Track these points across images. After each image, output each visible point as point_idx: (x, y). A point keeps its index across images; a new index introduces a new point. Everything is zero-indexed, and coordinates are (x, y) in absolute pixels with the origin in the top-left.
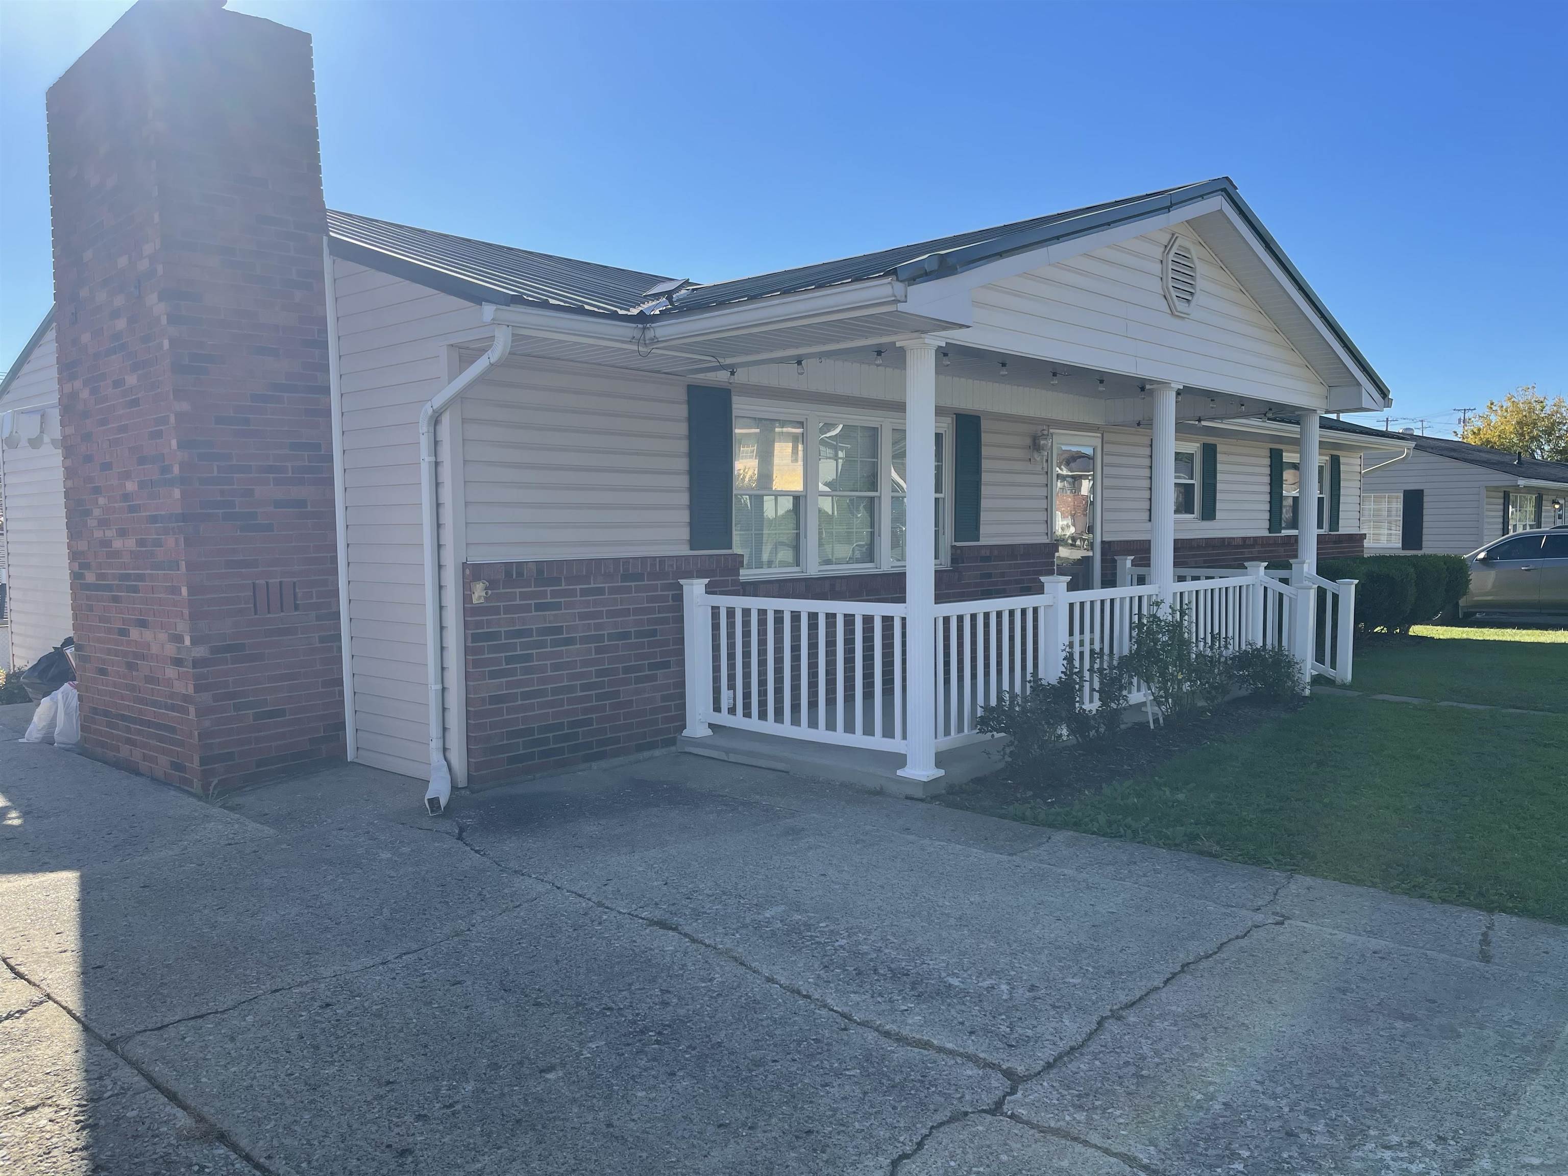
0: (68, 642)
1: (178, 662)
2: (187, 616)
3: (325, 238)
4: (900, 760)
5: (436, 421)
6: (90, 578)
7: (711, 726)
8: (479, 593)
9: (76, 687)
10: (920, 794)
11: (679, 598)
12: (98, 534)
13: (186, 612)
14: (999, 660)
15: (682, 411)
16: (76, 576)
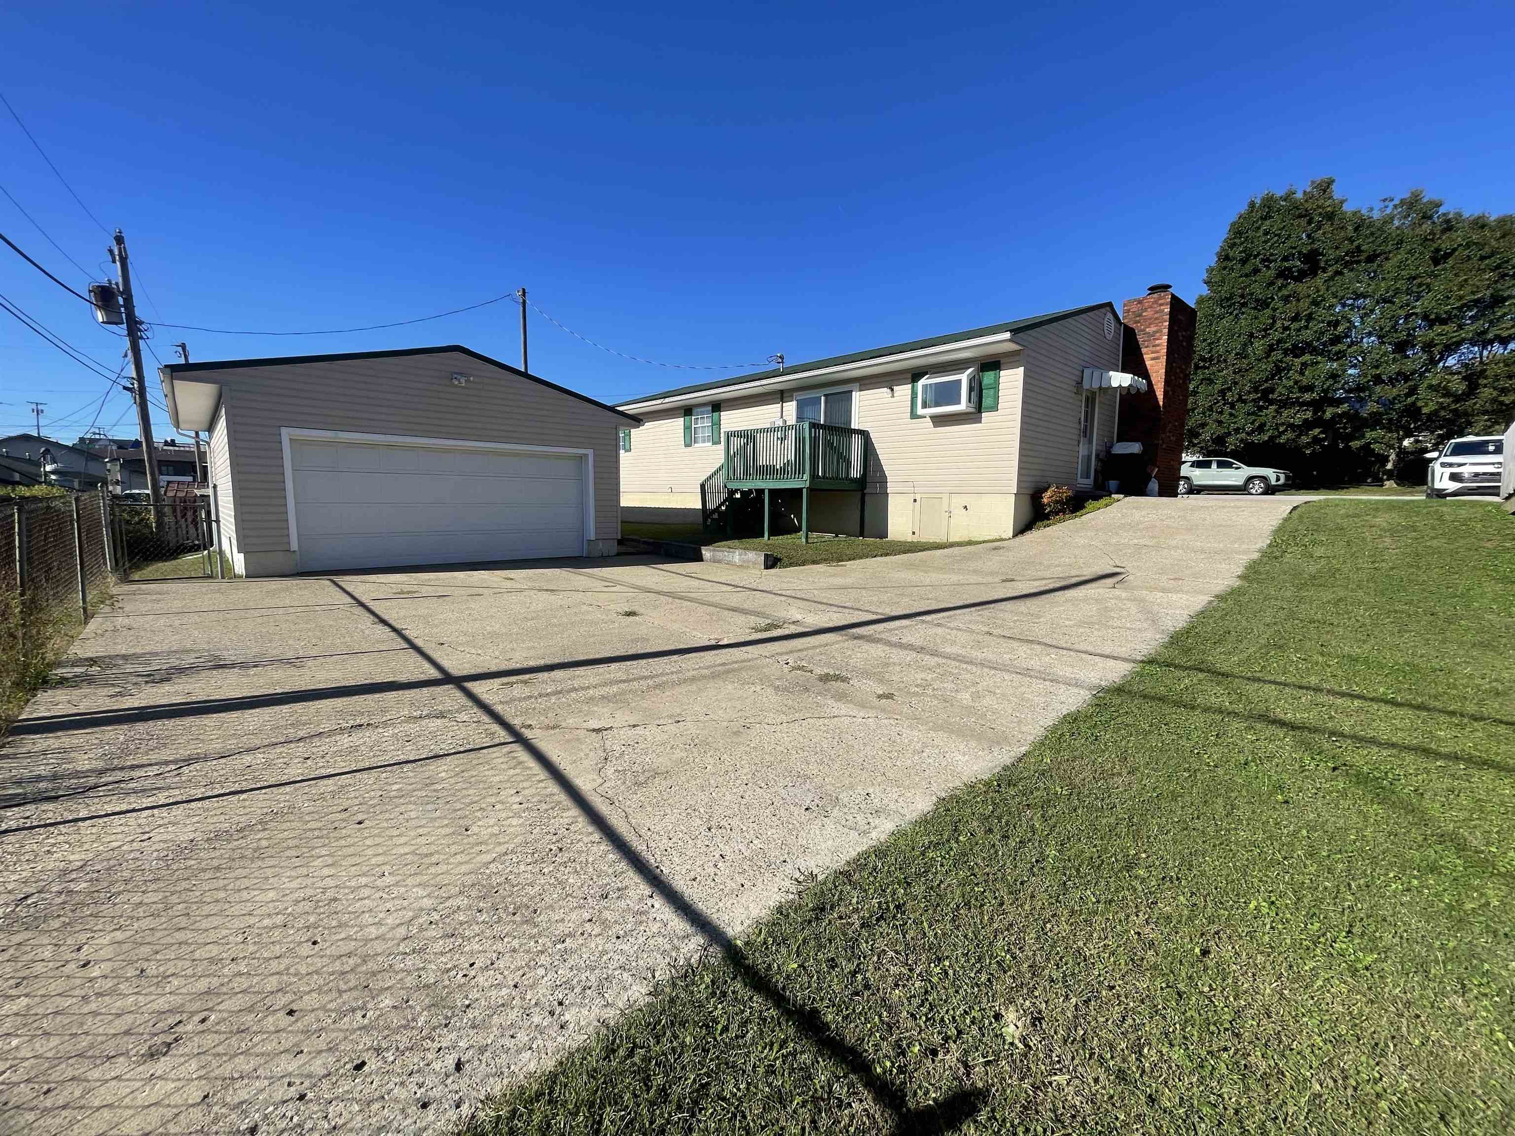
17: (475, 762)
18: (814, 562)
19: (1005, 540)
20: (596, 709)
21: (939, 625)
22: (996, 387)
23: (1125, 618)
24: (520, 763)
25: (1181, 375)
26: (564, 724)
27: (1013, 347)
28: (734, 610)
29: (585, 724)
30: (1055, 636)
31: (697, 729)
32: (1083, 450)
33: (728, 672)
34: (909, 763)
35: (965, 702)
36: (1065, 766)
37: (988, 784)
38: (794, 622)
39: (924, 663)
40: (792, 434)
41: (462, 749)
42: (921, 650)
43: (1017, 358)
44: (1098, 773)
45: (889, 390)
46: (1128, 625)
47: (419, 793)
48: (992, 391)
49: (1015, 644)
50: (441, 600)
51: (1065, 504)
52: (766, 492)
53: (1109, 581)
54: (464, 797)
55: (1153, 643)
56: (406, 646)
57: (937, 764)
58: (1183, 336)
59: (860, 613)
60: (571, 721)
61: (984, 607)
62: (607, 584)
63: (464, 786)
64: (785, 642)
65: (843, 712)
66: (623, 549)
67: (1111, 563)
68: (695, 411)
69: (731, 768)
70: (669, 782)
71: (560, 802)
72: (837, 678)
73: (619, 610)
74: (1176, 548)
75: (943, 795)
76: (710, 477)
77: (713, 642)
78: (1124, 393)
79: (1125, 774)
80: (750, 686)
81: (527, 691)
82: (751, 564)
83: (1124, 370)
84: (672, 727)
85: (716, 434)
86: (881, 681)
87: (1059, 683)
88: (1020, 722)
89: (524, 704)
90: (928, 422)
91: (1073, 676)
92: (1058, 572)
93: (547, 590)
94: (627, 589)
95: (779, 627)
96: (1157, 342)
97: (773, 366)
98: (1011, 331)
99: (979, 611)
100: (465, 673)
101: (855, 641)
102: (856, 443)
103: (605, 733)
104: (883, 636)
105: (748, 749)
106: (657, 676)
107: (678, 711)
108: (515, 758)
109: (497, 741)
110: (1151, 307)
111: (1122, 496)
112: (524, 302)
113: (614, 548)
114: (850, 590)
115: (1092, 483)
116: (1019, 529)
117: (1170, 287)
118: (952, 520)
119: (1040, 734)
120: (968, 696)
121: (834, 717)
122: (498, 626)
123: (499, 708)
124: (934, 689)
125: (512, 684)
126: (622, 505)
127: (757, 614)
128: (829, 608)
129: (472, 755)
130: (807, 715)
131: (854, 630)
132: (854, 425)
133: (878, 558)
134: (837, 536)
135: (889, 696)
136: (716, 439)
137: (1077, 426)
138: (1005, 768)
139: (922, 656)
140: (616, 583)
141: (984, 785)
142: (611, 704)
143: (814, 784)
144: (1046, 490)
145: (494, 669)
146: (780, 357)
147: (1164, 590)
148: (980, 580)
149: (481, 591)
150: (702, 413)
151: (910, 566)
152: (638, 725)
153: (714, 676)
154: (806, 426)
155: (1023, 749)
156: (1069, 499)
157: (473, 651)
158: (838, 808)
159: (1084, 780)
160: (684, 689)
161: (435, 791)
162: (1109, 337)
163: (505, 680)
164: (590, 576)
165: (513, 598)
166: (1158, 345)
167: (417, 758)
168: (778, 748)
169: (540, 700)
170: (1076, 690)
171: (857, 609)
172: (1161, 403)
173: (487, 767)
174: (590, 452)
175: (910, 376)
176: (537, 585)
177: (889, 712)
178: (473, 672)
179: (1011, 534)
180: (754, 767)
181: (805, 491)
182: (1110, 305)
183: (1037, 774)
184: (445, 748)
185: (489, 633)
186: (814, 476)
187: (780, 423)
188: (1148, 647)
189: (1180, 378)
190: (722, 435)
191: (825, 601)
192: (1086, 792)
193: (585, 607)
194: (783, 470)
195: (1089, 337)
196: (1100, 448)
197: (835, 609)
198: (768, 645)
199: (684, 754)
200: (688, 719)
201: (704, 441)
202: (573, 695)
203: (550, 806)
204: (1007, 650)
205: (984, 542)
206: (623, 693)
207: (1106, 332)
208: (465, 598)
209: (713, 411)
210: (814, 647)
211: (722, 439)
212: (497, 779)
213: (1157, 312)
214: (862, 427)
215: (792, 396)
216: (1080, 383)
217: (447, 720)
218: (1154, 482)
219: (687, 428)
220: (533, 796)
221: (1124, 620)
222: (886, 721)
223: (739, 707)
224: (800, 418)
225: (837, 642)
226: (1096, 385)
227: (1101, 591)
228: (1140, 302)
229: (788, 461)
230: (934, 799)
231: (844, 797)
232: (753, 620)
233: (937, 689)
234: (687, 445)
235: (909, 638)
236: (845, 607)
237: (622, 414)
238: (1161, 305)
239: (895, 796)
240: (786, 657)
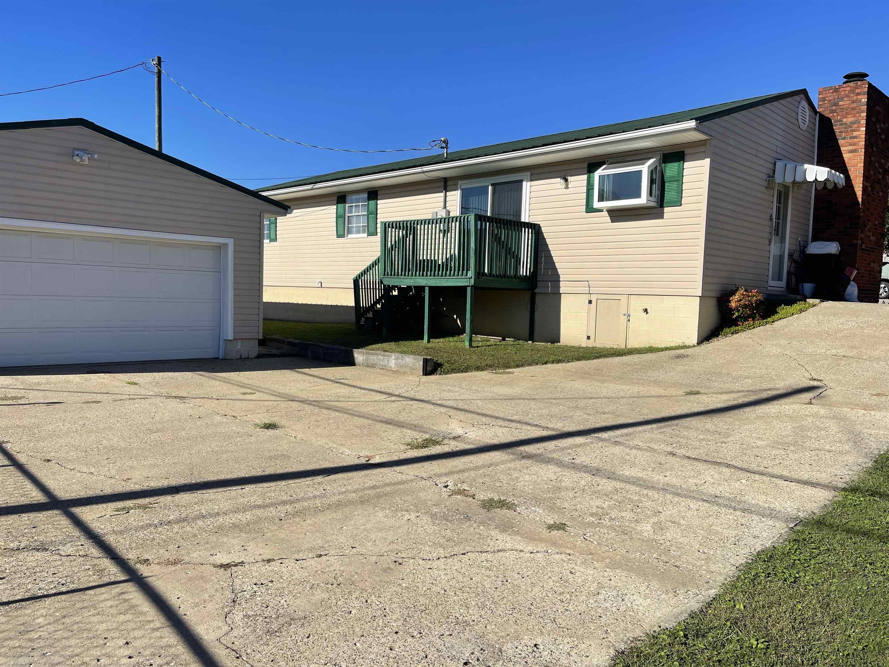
17: (78, 605)
18: (478, 368)
19: (689, 347)
20: (225, 539)
21: (617, 443)
22: (679, 179)
23: (823, 438)
24: (133, 607)
25: (881, 170)
26: (187, 559)
27: (698, 136)
28: (388, 422)
29: (212, 558)
30: (746, 458)
31: (341, 565)
32: (774, 249)
33: (378, 496)
34: (582, 607)
35: (646, 534)
36: (760, 613)
37: (673, 634)
38: (454, 438)
39: (600, 488)
40: (455, 227)
41: (64, 589)
42: (596, 472)
43: (703, 149)
44: (798, 621)
45: (562, 181)
46: (827, 447)
47: (11, 643)
48: (675, 185)
49: (700, 466)
50: (51, 407)
51: (754, 308)
52: (427, 290)
53: (807, 396)
54: (65, 648)
55: (855, 468)
56: (6, 462)
57: (614, 609)
58: (881, 128)
59: (529, 427)
60: (195, 555)
61: (667, 423)
62: (246, 390)
63: (65, 635)
64: (444, 461)
65: (509, 546)
66: (264, 350)
67: (807, 375)
68: (348, 198)
69: (379, 613)
70: (308, 630)
71: (177, 656)
72: (502, 504)
73: (257, 421)
74: (878, 359)
75: (623, 647)
76: (365, 272)
77: (363, 461)
78: (820, 188)
79: (827, 622)
80: (405, 513)
81: (145, 518)
82: (408, 371)
83: (820, 163)
84: (312, 562)
85: (372, 224)
86: (552, 508)
87: (751, 512)
88: (708, 559)
89: (141, 534)
90: (605, 217)
91: (767, 505)
92: (747, 384)
93: (175, 397)
94: (266, 397)
95: (437, 443)
96: (855, 134)
97: (436, 151)
98: (696, 119)
99: (661, 428)
100: (73, 496)
101: (523, 461)
102: (526, 237)
103: (234, 569)
104: (554, 455)
105: (399, 589)
106: (298, 500)
107: (320, 542)
108: (126, 601)
109: (106, 580)
110: (847, 96)
111: (817, 301)
112: (159, 73)
113: (254, 349)
114: (517, 402)
115: (784, 286)
116: (705, 335)
117: (867, 75)
118: (631, 324)
119: (731, 573)
120: (649, 528)
121: (499, 551)
122: (116, 439)
123: (111, 540)
124: (611, 519)
125: (127, 510)
126: (265, 300)
127: (414, 427)
128: (493, 422)
129: (76, 596)
130: (468, 549)
131: (522, 448)
132: (525, 218)
133: (549, 366)
134: (504, 339)
135: (561, 527)
136: (372, 229)
137: (768, 223)
138: (693, 615)
139: (598, 479)
140: (255, 389)
141: (669, 636)
142: (243, 534)
143: (474, 633)
144: (733, 293)
145: (108, 491)
146: (444, 142)
147: (866, 407)
148: (662, 392)
149: (99, 397)
150: (358, 201)
151: (584, 375)
152: (273, 560)
153: (363, 501)
154: (472, 218)
155: (713, 592)
156: (760, 303)
157: (85, 469)
158: (501, 663)
159: (782, 630)
160: (329, 515)
161: (30, 640)
162: (804, 127)
163: (120, 504)
164: (228, 381)
165: (138, 405)
166: (855, 137)
167: (11, 599)
168: (434, 589)
169: (160, 529)
170: (771, 523)
171: (526, 424)
172: (860, 200)
173: (93, 612)
174: (230, 242)
175: (586, 165)
176: (164, 391)
177: (561, 546)
178: (83, 494)
179: (695, 341)
180: (406, 612)
181: (469, 289)
182: (804, 92)
183: (728, 623)
184: (45, 588)
185: (105, 448)
186: (479, 273)
187: (442, 214)
188: (850, 473)
189: (879, 173)
190: (379, 225)
191: (490, 413)
192: (785, 645)
193: (218, 418)
194: (446, 266)
195: (782, 126)
196: (793, 248)
197: (501, 423)
198: (426, 464)
199: (326, 596)
200: (332, 552)
201: (358, 232)
202: (200, 523)
203: (165, 661)
204: (692, 474)
205: (666, 349)
206: (258, 521)
207: (800, 121)
208: (79, 405)
209: (369, 199)
210: (477, 468)
211: (379, 230)
212: (104, 626)
213: (853, 102)
214: (533, 220)
215: (456, 185)
216: (771, 176)
217: (48, 553)
218: (853, 286)
219: (340, 217)
220: (145, 648)
221: (822, 441)
222: (557, 557)
223: (390, 538)
224: (464, 209)
225: (503, 462)
226: (789, 179)
227: (796, 407)
228: (836, 90)
229: (451, 256)
230: (612, 652)
231: (509, 649)
232: (410, 435)
233: (614, 519)
234: (340, 235)
235: (583, 458)
236: (511, 421)
237: (266, 199)
238: (858, 94)
239: (567, 648)
240: (445, 479)
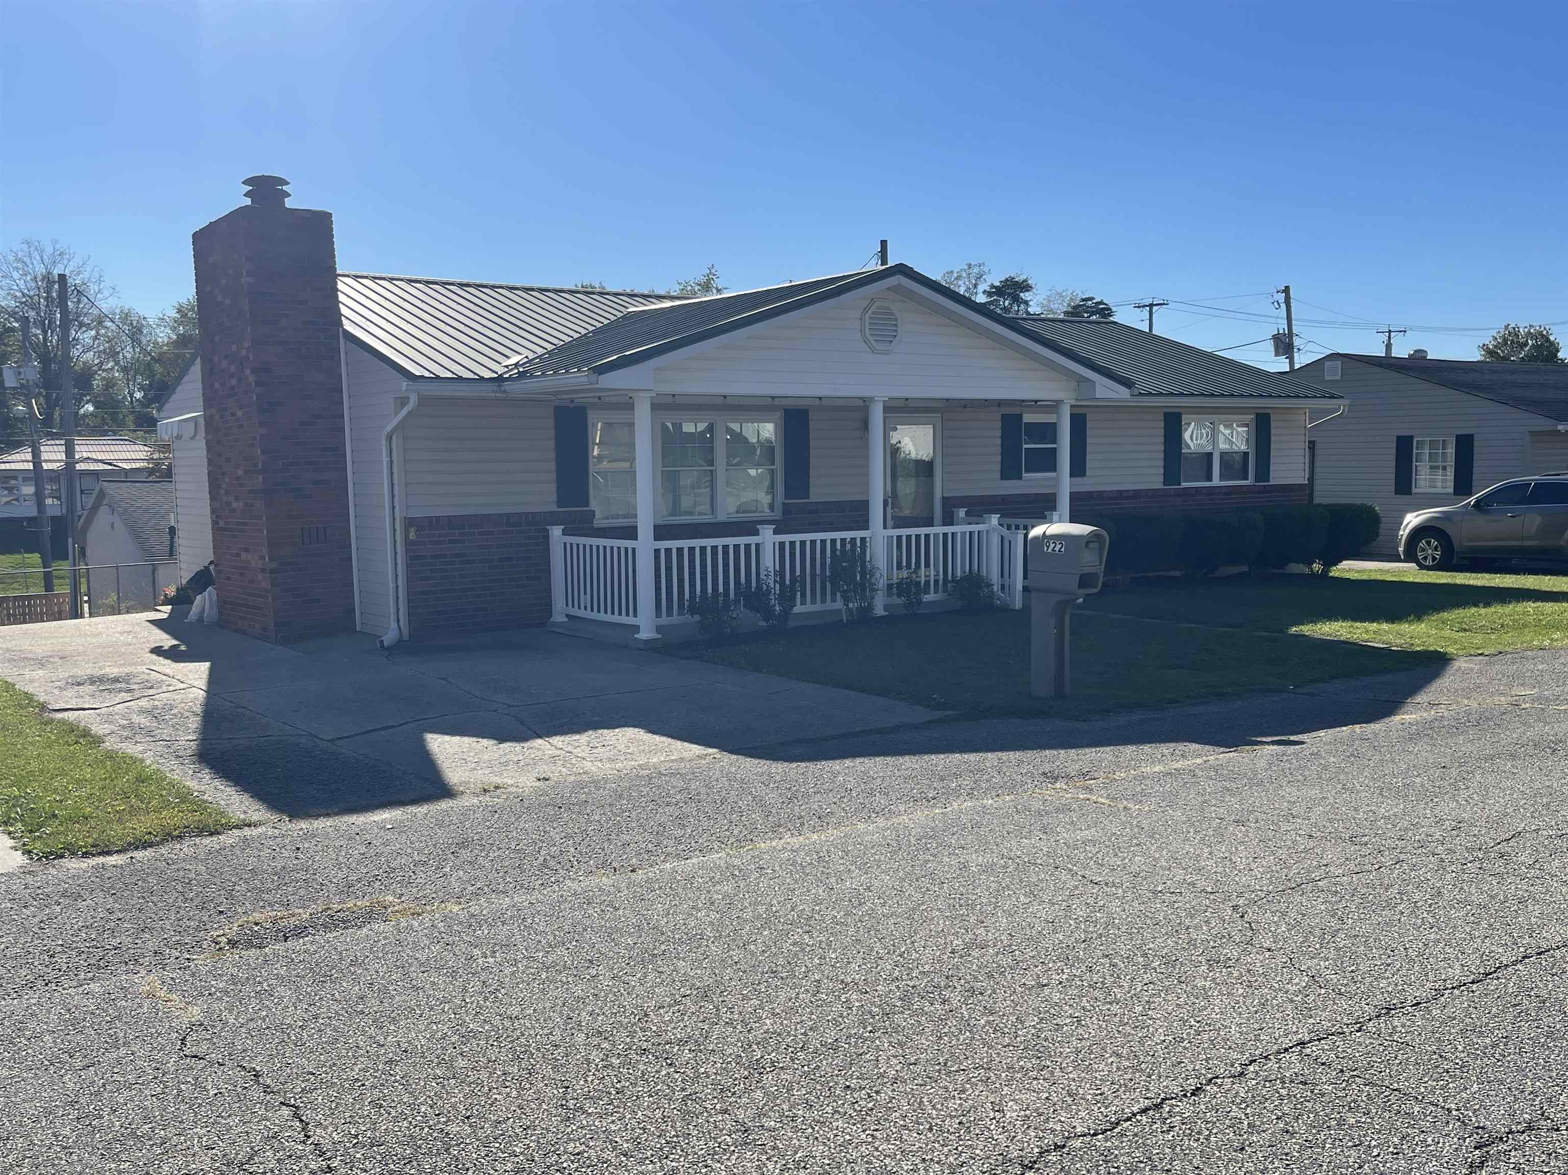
0: (211, 563)
1: (263, 571)
2: (266, 545)
3: (341, 329)
4: (636, 629)
5: (390, 438)
6: (221, 524)
7: (567, 615)
8: (412, 532)
9: (215, 589)
10: (642, 647)
11: (547, 537)
12: (225, 499)
13: (266, 542)
14: (704, 576)
15: (550, 422)
16: (215, 523)
